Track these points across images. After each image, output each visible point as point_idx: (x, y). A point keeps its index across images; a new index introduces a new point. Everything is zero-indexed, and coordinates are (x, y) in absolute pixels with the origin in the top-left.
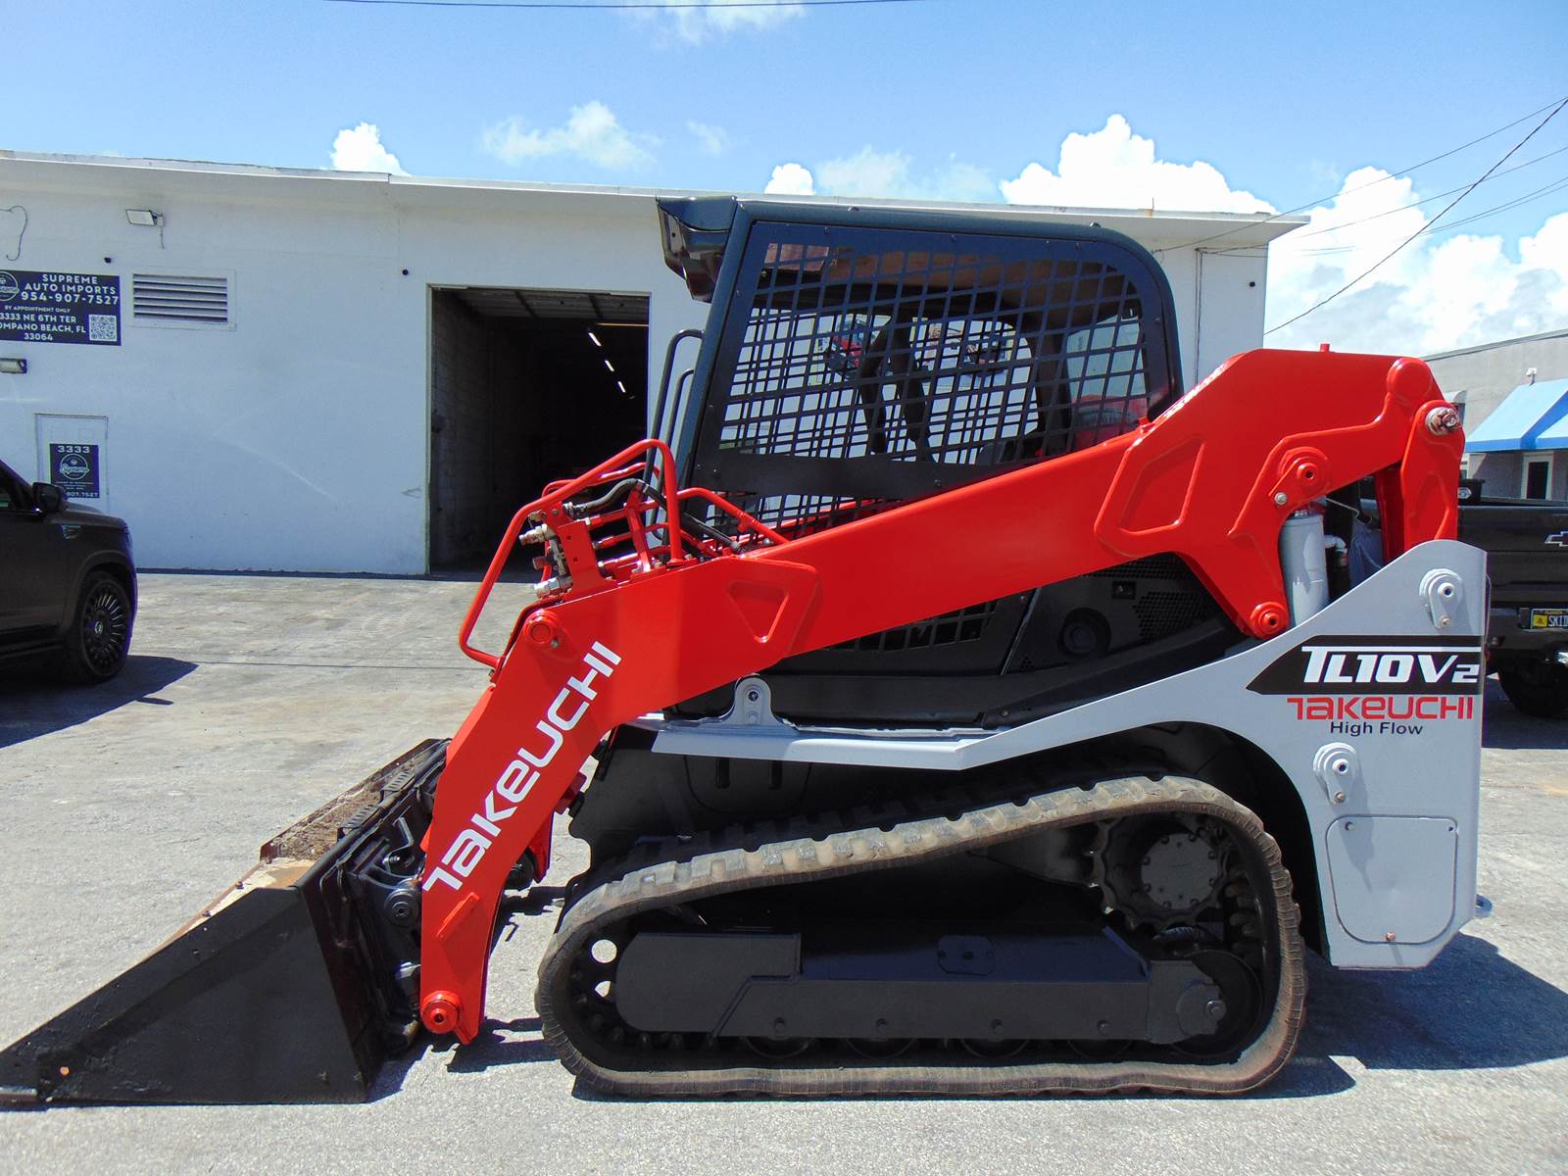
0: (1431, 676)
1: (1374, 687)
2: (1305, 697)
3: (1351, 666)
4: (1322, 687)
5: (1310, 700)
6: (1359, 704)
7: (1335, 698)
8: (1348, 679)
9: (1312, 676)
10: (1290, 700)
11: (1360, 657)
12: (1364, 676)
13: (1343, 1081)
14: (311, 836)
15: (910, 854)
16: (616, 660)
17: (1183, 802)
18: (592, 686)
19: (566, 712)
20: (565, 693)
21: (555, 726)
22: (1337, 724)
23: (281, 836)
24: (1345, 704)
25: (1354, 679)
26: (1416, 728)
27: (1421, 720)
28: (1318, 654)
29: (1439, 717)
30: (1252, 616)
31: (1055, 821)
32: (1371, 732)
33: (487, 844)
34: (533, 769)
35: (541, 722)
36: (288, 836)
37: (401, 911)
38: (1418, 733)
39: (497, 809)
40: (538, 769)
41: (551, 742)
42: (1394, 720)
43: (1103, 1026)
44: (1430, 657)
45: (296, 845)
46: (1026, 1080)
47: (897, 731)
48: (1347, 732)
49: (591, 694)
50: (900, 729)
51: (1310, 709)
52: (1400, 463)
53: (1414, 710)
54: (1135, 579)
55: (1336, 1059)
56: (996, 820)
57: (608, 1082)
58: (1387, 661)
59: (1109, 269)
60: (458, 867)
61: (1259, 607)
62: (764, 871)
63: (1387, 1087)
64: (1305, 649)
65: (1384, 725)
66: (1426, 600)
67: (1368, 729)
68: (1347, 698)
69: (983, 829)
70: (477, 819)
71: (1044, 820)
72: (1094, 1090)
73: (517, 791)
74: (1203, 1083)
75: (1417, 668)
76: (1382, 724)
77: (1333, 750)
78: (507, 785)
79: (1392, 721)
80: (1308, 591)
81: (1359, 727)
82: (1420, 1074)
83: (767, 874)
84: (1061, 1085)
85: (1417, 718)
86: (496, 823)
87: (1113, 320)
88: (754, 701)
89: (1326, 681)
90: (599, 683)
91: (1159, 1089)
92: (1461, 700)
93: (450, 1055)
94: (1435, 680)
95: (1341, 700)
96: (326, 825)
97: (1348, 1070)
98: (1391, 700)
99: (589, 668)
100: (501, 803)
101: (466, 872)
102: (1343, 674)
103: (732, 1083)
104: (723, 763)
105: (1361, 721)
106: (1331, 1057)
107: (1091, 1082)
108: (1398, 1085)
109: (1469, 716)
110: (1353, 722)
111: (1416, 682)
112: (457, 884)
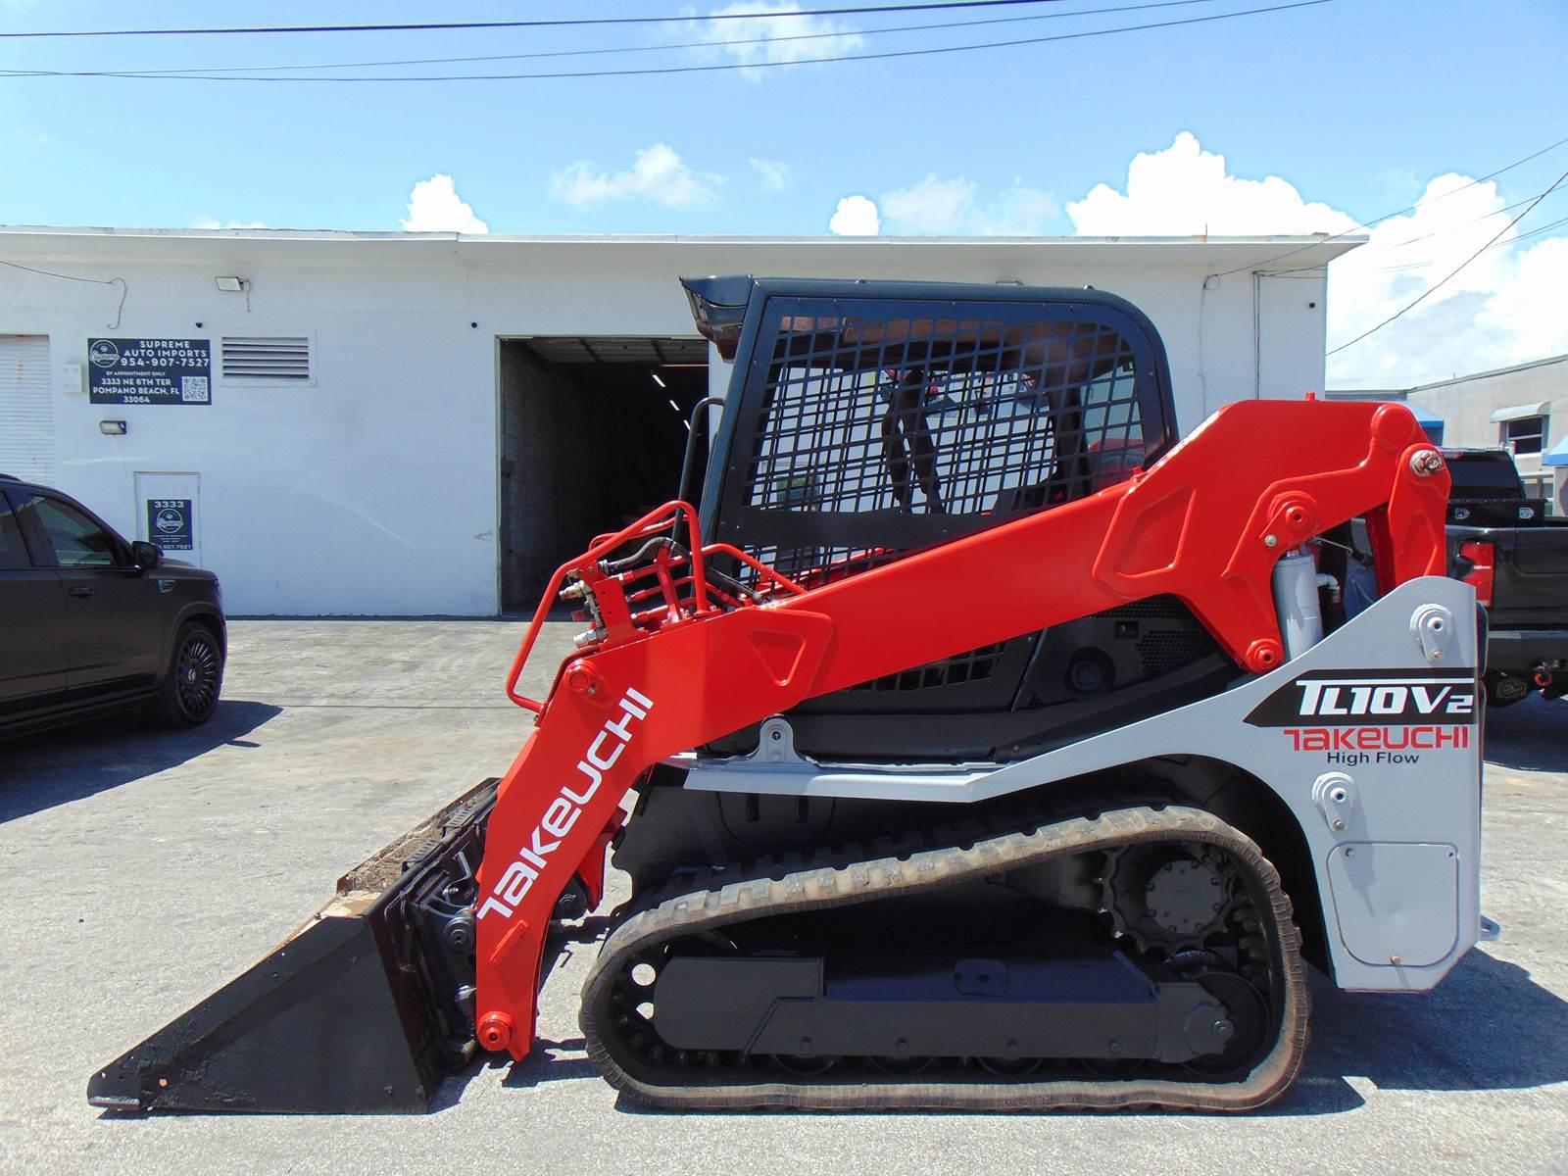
0: (1425, 706)
1: (1368, 718)
2: (1301, 729)
3: (1346, 698)
4: (1317, 719)
5: (1306, 732)
6: (1355, 734)
7: (1330, 729)
8: (1344, 711)
9: (1307, 708)
10: (1286, 732)
11: (1354, 690)
12: (1358, 708)
13: (1353, 1100)
14: (382, 870)
15: (923, 882)
16: (649, 704)
17: (1182, 831)
18: (627, 729)
19: (604, 753)
20: (603, 735)
21: (594, 766)
22: (1334, 754)
23: (355, 870)
24: (1341, 734)
25: (1349, 711)
26: (1412, 757)
27: (1417, 749)
28: (1313, 687)
29: (1434, 746)
30: (1247, 653)
31: (1060, 850)
33: (534, 875)
34: (575, 805)
35: (582, 762)
36: (362, 870)
37: (459, 938)
38: (1415, 762)
39: (543, 844)
40: (580, 806)
41: (590, 780)
43: (1114, 1045)
44: (1423, 688)
45: (369, 879)
46: (1040, 1097)
47: (915, 766)
48: (1343, 761)
49: (627, 736)
50: (916, 764)
51: (1306, 741)
52: (1387, 504)
53: (1409, 740)
54: (1136, 619)
55: (1349, 1080)
56: (1005, 849)
57: (647, 1096)
58: (1380, 694)
59: (1103, 328)
60: (508, 896)
61: (1254, 643)
62: (788, 898)
63: (1396, 1106)
64: (1299, 683)
65: (1381, 755)
66: (1417, 634)
67: (1364, 758)
68: (1343, 729)
69: (992, 858)
70: (525, 852)
71: (1049, 849)
72: (1106, 1106)
73: (561, 826)
74: (1212, 1101)
75: (1410, 698)
76: (1378, 754)
77: (1334, 779)
78: (552, 821)
79: (1387, 750)
80: (1301, 628)
81: (1356, 757)
82: (1431, 1094)
83: (790, 901)
84: (1073, 1101)
85: (1413, 748)
86: (543, 856)
87: (1109, 375)
88: (777, 740)
89: (1321, 713)
90: (634, 726)
91: (1167, 1106)
92: (1456, 730)
93: (505, 1071)
94: (1430, 711)
95: (1336, 732)
96: (396, 859)
97: (1359, 1090)
99: (625, 712)
100: (547, 838)
101: (516, 901)
102: (1338, 706)
103: (762, 1098)
104: (753, 799)
105: (1357, 751)
106: (1345, 1078)
107: (1103, 1099)
108: (1408, 1104)
109: (1465, 745)
110: (1349, 752)
111: (1411, 713)
112: (507, 913)
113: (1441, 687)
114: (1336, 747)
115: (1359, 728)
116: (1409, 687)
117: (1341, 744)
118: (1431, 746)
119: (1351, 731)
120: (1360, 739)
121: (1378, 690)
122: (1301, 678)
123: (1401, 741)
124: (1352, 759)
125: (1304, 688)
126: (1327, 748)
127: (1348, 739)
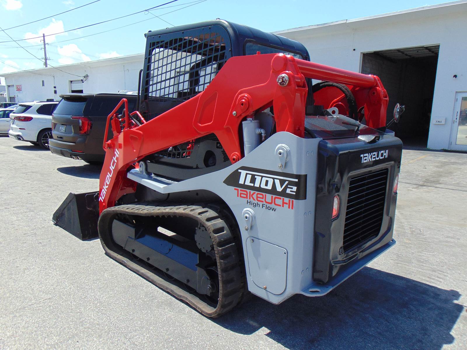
0: (279, 189)
1: (260, 189)
2: (240, 189)
3: (253, 180)
4: (244, 186)
5: (241, 190)
7: (248, 191)
8: (252, 185)
9: (241, 182)
10: (235, 189)
11: (256, 177)
12: (257, 185)
24: (251, 194)
25: (254, 185)
26: (274, 208)
28: (243, 173)
32: (259, 207)
38: (275, 211)
42: (267, 204)
48: (252, 205)
51: (241, 194)
53: (273, 202)
58: (264, 179)
64: (239, 171)
67: (258, 205)
68: (252, 192)
75: (274, 184)
76: (263, 204)
79: (266, 204)
81: (256, 204)
92: (289, 201)
94: (280, 191)
95: (250, 192)
98: (265, 195)
102: (250, 182)
105: (256, 202)
109: (292, 208)
111: (273, 191)
113: (285, 181)
114: (250, 199)
115: (257, 192)
116: (274, 179)
117: (251, 198)
118: (280, 206)
119: (254, 193)
120: (257, 197)
121: (263, 178)
122: (240, 169)
123: (270, 201)
124: (254, 204)
125: (241, 173)
126: (247, 198)
127: (253, 196)
